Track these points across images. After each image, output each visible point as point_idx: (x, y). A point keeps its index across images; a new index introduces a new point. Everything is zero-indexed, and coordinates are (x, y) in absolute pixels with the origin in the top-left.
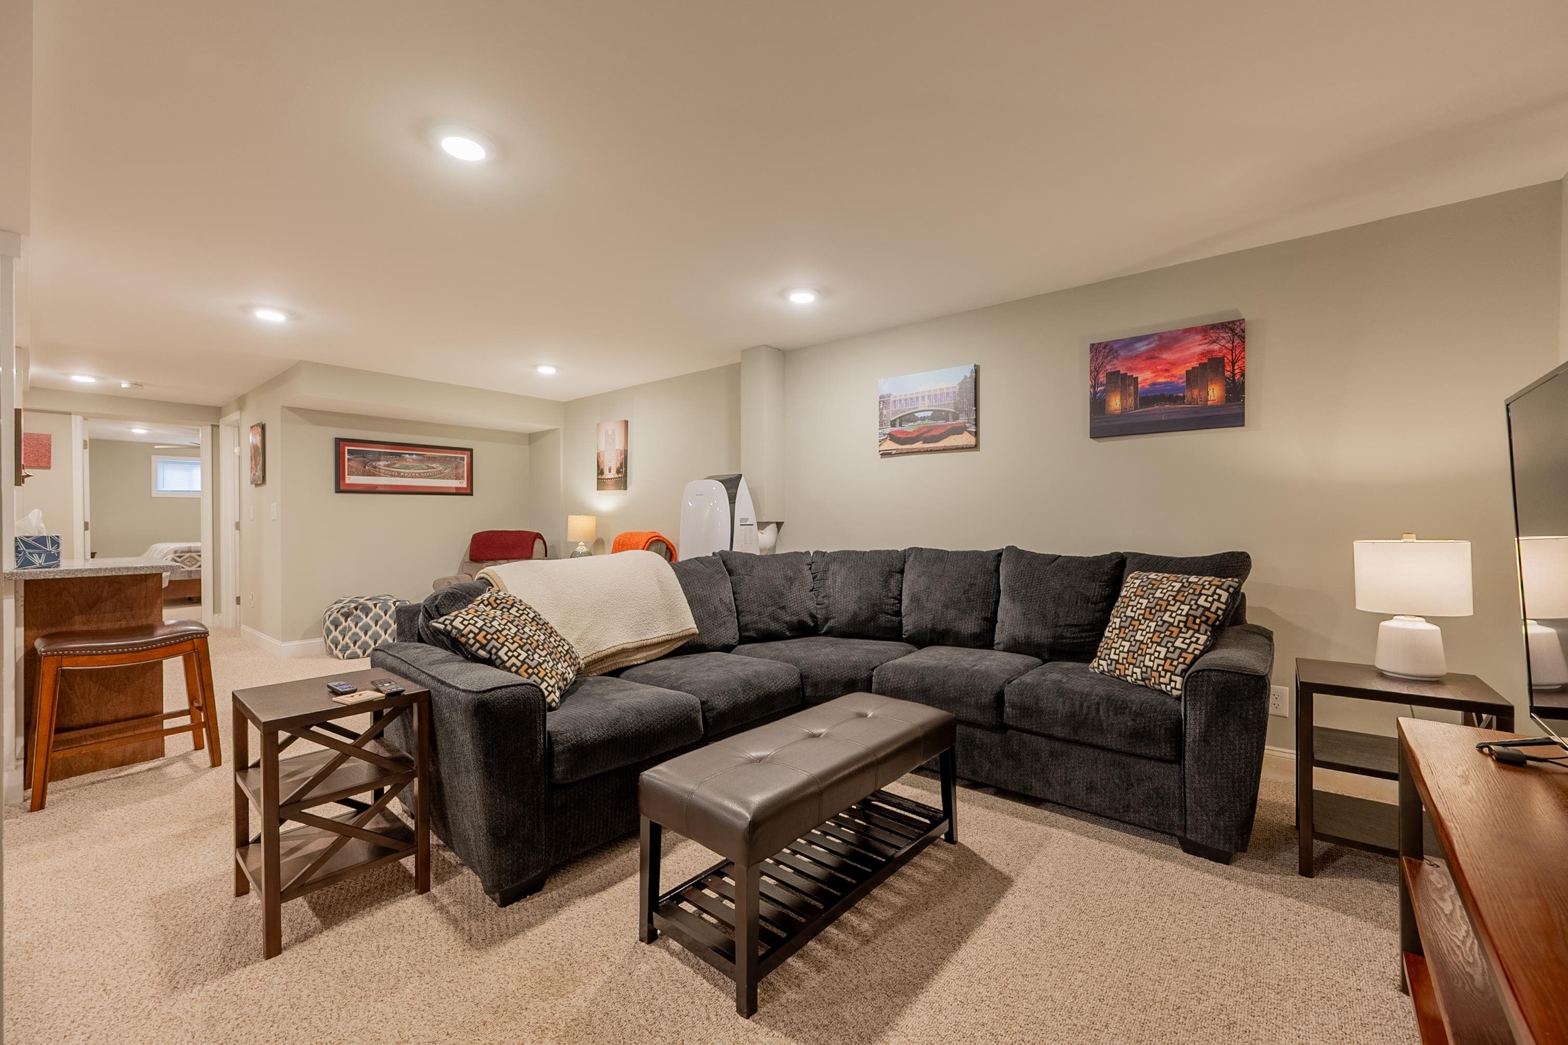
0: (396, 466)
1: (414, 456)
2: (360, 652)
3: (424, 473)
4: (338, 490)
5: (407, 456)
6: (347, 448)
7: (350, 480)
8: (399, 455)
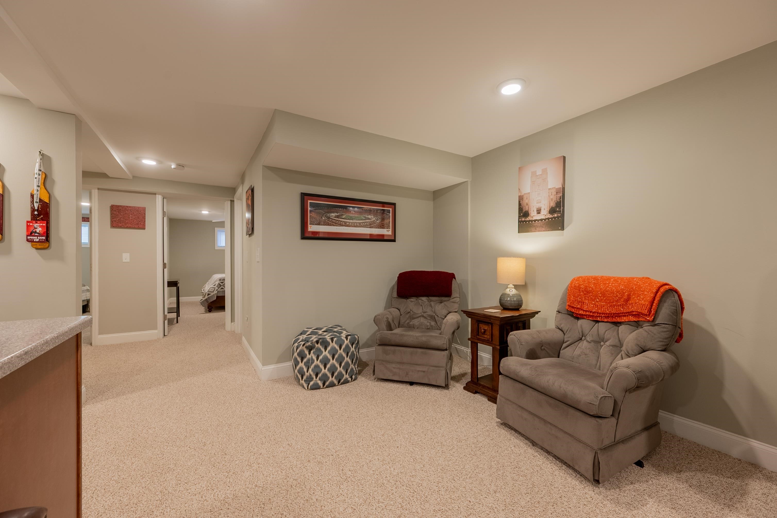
0: (344, 217)
1: (356, 209)
2: (320, 383)
3: (362, 223)
4: (304, 237)
5: (351, 208)
6: (309, 201)
7: (312, 228)
8: (345, 207)
